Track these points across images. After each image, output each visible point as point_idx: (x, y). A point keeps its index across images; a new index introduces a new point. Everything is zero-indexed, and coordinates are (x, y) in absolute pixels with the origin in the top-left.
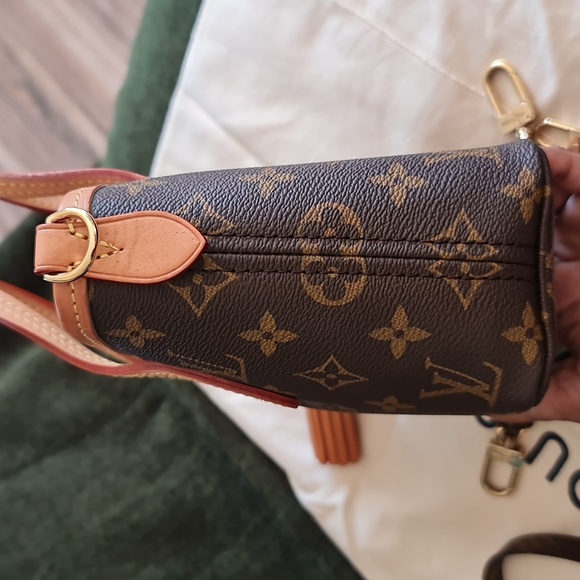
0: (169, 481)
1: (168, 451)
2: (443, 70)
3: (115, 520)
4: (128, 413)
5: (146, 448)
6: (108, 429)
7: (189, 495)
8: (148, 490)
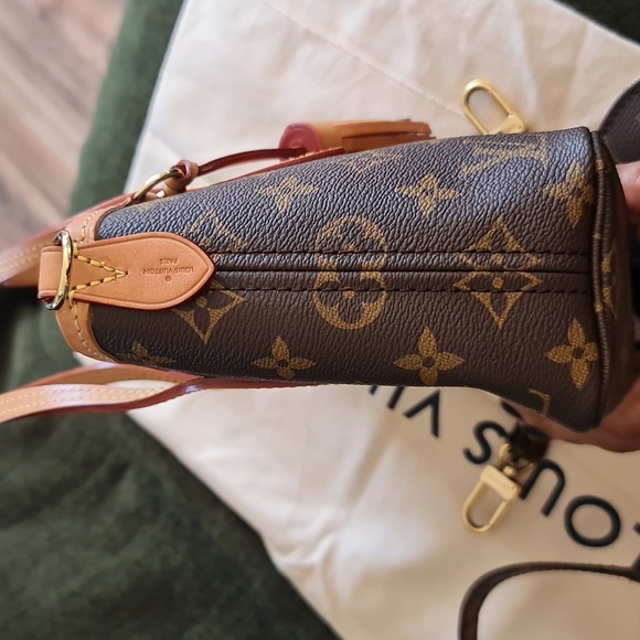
0: (135, 551)
1: (132, 521)
2: (420, 91)
3: (74, 595)
4: (90, 483)
5: (109, 519)
6: (67, 500)
7: (156, 565)
8: (110, 562)
